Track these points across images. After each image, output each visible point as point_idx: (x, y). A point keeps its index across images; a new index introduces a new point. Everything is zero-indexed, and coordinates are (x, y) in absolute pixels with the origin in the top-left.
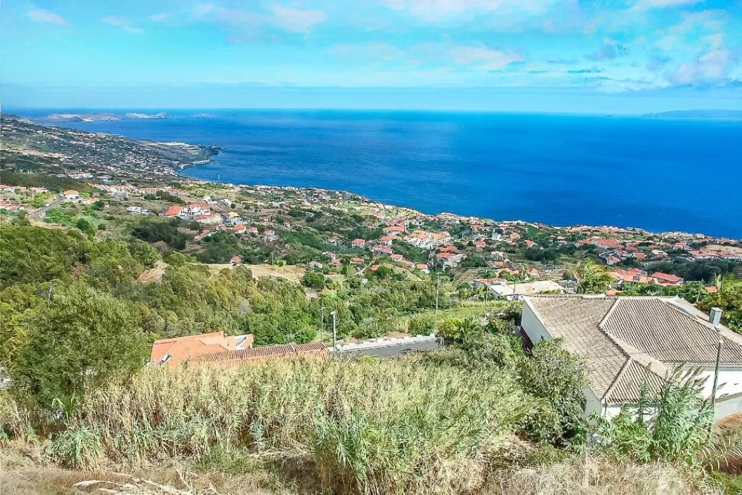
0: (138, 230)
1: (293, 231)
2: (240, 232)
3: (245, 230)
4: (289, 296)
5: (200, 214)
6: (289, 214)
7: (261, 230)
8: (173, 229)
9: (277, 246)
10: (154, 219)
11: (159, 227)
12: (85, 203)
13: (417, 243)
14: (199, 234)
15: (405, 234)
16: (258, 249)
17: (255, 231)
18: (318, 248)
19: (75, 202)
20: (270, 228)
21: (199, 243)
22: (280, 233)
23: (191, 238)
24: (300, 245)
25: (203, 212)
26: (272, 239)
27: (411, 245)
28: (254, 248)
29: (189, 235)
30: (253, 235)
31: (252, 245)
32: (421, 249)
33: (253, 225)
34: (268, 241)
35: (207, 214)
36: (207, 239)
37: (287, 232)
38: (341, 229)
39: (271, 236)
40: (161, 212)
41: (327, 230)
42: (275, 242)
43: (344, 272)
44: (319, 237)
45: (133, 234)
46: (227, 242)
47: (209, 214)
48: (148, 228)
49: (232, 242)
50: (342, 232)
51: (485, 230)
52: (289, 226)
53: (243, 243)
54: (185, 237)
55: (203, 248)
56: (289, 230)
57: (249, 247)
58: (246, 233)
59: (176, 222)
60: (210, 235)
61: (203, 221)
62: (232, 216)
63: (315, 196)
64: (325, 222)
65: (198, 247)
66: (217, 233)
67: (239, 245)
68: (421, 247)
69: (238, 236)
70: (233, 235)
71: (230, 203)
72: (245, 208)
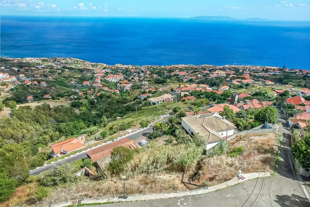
1: (54, 80)
2: (28, 84)
4: (69, 113)
5: (3, 77)
7: (39, 82)
9: (48, 89)
13: (111, 80)
14: (7, 87)
15: (104, 76)
16: (39, 91)
17: (36, 83)
18: (67, 87)
20: (42, 80)
21: (8, 92)
22: (47, 82)
23: (3, 90)
24: (59, 86)
25: (5, 76)
26: (45, 86)
27: (108, 81)
28: (37, 91)
30: (35, 85)
31: (36, 90)
32: (113, 83)
33: (34, 80)
34: (43, 86)
35: (7, 77)
36: (12, 90)
37: (51, 81)
38: (75, 76)
39: (44, 84)
41: (68, 78)
42: (47, 87)
43: (86, 98)
44: (66, 82)
47: (9, 76)
49: (25, 89)
50: (75, 78)
51: (137, 71)
52: (51, 78)
53: (31, 89)
55: (11, 94)
56: (52, 80)
57: (35, 91)
58: (31, 84)
60: (13, 87)
61: (6, 81)
62: (21, 77)
63: (57, 61)
64: (67, 74)
65: (8, 94)
66: (16, 86)
67: (30, 90)
68: (113, 81)
69: (28, 86)
70: (25, 86)
71: (17, 69)
72: (26, 71)
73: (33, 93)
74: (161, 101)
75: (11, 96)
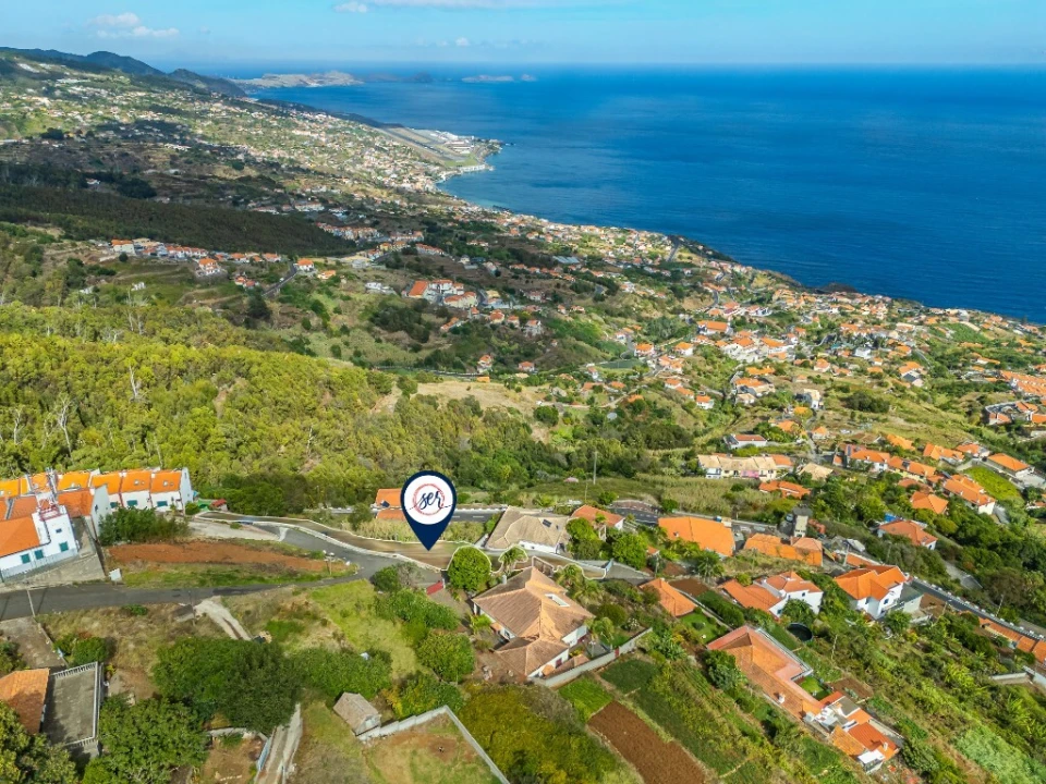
0: (376, 315)
1: (569, 319)
2: (497, 321)
3: (503, 319)
5: (450, 292)
6: (571, 288)
7: (523, 321)
8: (416, 315)
9: (540, 343)
10: (396, 302)
11: (401, 313)
12: (319, 276)
13: (734, 353)
14: (447, 323)
15: (723, 335)
16: (516, 346)
17: (516, 322)
19: (310, 275)
20: (537, 316)
21: (444, 336)
22: (549, 323)
23: (436, 328)
24: (573, 341)
25: (455, 290)
26: (535, 333)
28: (510, 345)
29: (434, 324)
30: (512, 326)
31: (509, 340)
33: (516, 312)
34: (530, 334)
35: (458, 293)
36: (455, 331)
37: (560, 321)
39: (535, 328)
40: (404, 289)
42: (538, 338)
43: (590, 402)
45: (372, 320)
46: (479, 335)
47: (462, 293)
48: (388, 313)
49: (485, 334)
50: (640, 320)
52: (563, 311)
53: (499, 337)
54: (430, 326)
55: (448, 343)
56: (562, 318)
57: (505, 343)
58: (503, 323)
59: (422, 306)
60: (459, 325)
61: (454, 304)
62: (490, 296)
64: (621, 301)
65: (443, 341)
66: (468, 323)
67: (494, 340)
68: (739, 359)
69: (494, 327)
70: (488, 325)
71: (494, 269)
72: (513, 277)
73: (500, 348)
74: (727, 472)
75: (447, 346)
